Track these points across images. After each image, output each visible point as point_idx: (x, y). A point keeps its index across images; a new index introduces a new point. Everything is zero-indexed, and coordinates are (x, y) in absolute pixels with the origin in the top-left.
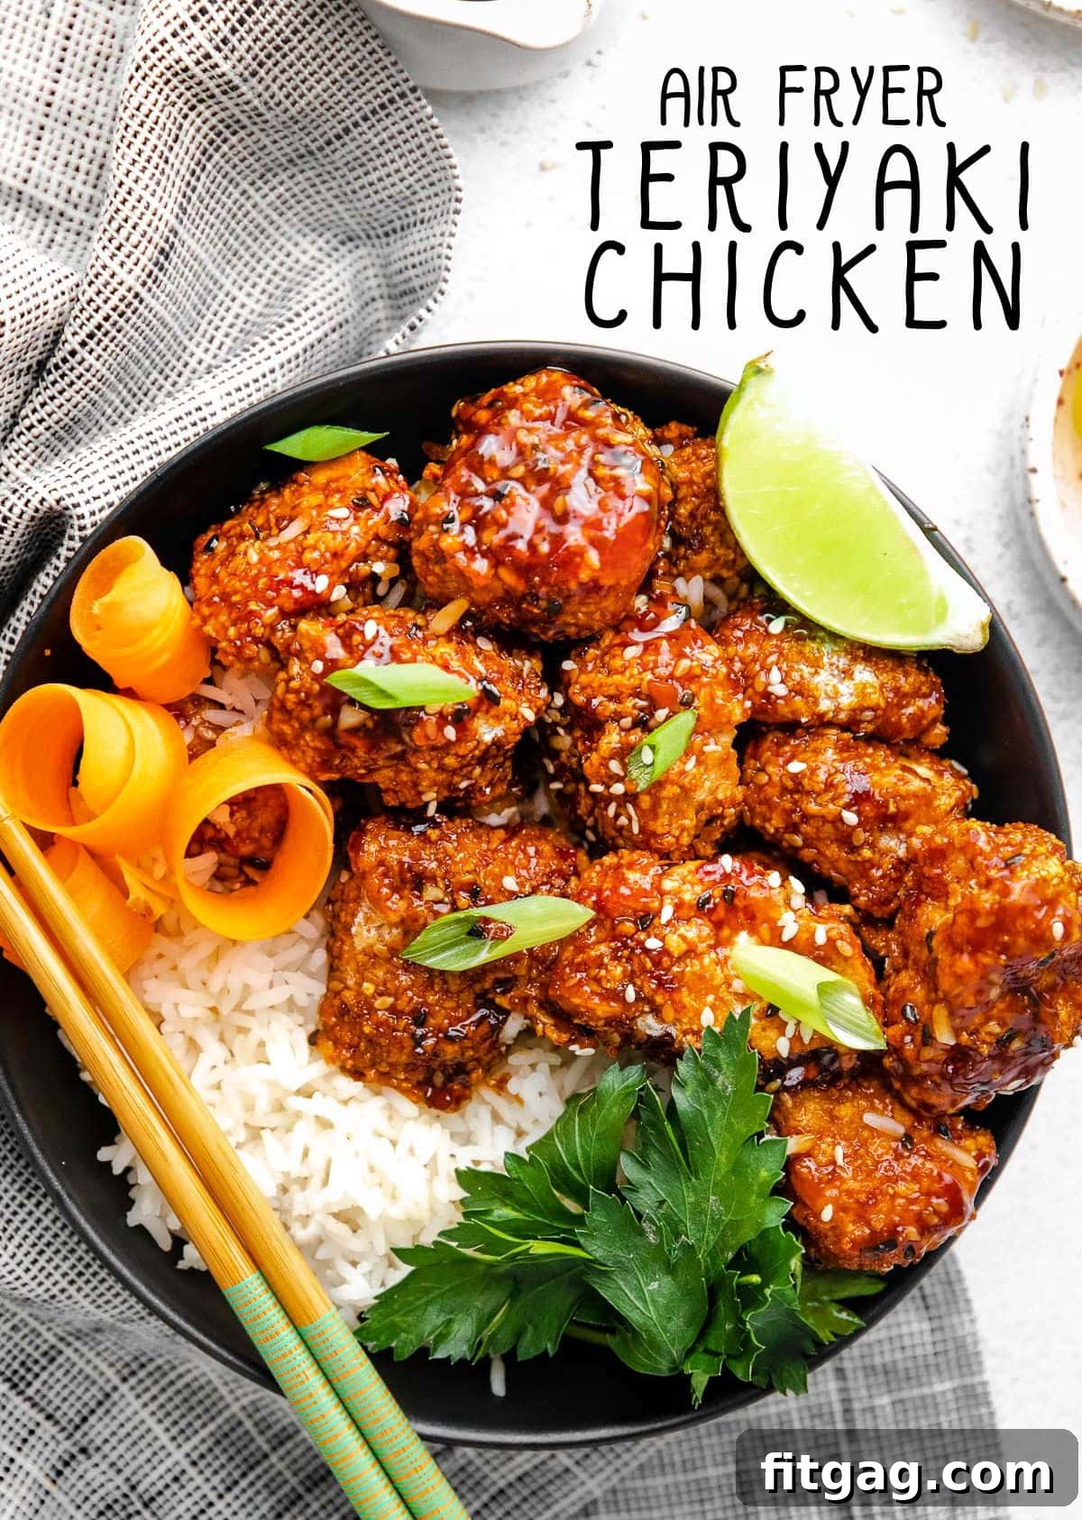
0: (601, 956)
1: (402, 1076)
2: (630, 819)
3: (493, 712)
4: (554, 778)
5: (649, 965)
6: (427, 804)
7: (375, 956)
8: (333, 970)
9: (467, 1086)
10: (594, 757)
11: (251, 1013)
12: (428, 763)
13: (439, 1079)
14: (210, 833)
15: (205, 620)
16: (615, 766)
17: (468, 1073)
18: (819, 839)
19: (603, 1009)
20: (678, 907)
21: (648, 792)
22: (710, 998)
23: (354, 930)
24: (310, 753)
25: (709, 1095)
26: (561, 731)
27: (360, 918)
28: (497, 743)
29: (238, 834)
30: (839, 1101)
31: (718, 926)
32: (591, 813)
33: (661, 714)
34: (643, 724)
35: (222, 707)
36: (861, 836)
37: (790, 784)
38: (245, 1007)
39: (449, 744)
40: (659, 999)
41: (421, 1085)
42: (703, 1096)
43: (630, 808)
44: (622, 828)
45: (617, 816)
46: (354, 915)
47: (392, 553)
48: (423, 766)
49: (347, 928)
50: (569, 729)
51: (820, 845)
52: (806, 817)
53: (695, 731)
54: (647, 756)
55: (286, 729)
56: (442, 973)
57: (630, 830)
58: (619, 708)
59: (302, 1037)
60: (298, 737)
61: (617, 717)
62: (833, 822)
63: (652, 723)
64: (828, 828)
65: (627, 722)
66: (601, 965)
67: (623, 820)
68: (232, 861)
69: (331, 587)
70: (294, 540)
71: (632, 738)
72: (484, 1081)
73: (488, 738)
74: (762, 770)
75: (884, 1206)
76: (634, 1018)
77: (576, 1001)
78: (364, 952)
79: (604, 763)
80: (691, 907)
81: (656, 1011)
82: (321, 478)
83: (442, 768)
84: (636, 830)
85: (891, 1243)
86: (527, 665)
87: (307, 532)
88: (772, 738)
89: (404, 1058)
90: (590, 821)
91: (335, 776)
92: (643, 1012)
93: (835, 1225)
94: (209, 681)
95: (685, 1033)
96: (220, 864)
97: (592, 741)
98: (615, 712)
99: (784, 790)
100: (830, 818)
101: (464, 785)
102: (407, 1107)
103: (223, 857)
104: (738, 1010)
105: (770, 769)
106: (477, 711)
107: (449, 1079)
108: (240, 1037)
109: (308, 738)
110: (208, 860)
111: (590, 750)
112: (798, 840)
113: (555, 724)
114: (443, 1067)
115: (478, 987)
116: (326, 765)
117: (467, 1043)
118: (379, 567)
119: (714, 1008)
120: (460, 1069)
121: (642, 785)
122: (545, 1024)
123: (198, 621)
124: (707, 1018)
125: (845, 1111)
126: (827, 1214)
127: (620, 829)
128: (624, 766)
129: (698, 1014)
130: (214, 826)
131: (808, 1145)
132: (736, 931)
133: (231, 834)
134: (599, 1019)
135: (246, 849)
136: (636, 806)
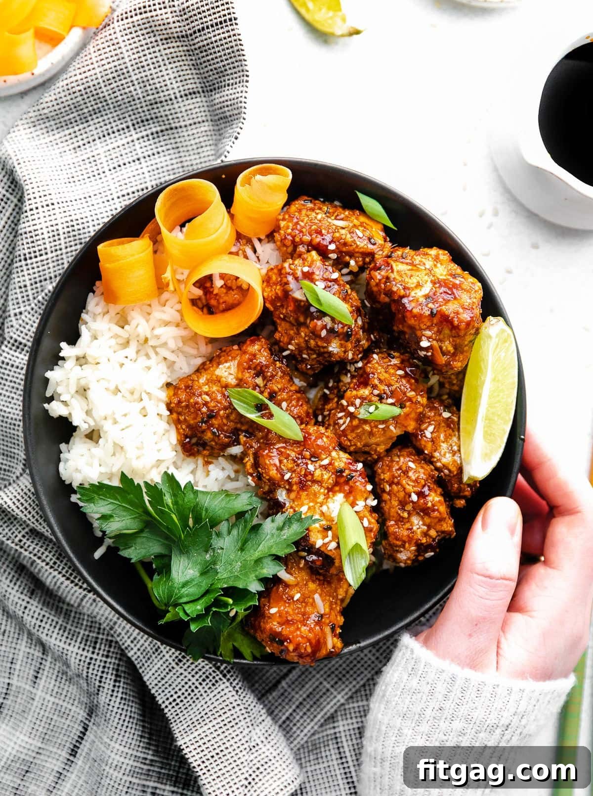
0: (289, 455)
1: (184, 427)
2: (344, 423)
3: (343, 342)
4: (328, 388)
5: (303, 473)
6: (288, 349)
7: (219, 381)
8: (199, 371)
9: (199, 452)
10: (354, 392)
11: (157, 353)
12: (306, 336)
13: (194, 440)
14: (208, 285)
15: (284, 219)
16: (358, 402)
17: (204, 449)
18: (395, 495)
19: (273, 472)
20: (330, 464)
21: (360, 420)
22: (311, 504)
23: (221, 366)
24: (273, 292)
25: (277, 533)
26: (349, 375)
27: (227, 365)
28: (330, 354)
29: (216, 295)
30: (313, 582)
31: (336, 484)
32: (330, 410)
33: (390, 401)
34: (381, 398)
35: (255, 251)
36: (409, 507)
37: (404, 469)
38: (158, 350)
39: (319, 336)
40: (295, 487)
41: (186, 437)
42: (274, 531)
43: (349, 419)
44: (338, 424)
45: (341, 418)
46: (226, 362)
47: (361, 263)
48: (303, 334)
49: (219, 364)
50: (353, 377)
51: (393, 497)
52: (398, 484)
53: (394, 418)
54: (372, 409)
55: (274, 278)
56: (235, 409)
57: (340, 427)
58: (379, 385)
59: (164, 379)
60: (276, 284)
61: (375, 387)
62: (406, 493)
63: (384, 401)
64: (402, 494)
65: (376, 392)
66: (287, 458)
67: (341, 422)
68: (204, 301)
69: (333, 252)
70: (337, 226)
71: (373, 398)
72: (204, 456)
73: (331, 349)
74: (399, 457)
75: (292, 628)
76: (280, 486)
77: (268, 462)
78: (217, 376)
79: (356, 397)
80: (334, 468)
81: (289, 491)
82: (362, 219)
83: (307, 342)
84: (342, 428)
85: (281, 642)
86: (363, 342)
87: (343, 228)
88: (410, 450)
89: (192, 422)
90: (326, 413)
91: (272, 309)
92: (285, 487)
93: (271, 617)
94: (260, 240)
95: (291, 507)
96: (200, 299)
97: (358, 387)
98: (376, 385)
99: (400, 469)
100: (407, 491)
101: (305, 356)
102: (173, 437)
103: (203, 297)
104: (317, 517)
105: (402, 459)
106: (338, 336)
107: (197, 444)
108: (145, 358)
109: (278, 287)
110: (198, 292)
111: (355, 389)
112: (388, 488)
113: (349, 371)
114: (200, 438)
115: (239, 426)
116: (273, 302)
117: (216, 439)
118: (352, 263)
119: (309, 508)
120: (204, 445)
121: (360, 416)
122: (249, 461)
123: (281, 217)
124: (304, 509)
125: (312, 586)
126: (273, 611)
127: (336, 424)
128: (361, 405)
129: (302, 505)
130: (212, 284)
131: (291, 583)
132: (340, 491)
133: (215, 292)
134: (268, 475)
135: (213, 302)
136: (351, 421)
